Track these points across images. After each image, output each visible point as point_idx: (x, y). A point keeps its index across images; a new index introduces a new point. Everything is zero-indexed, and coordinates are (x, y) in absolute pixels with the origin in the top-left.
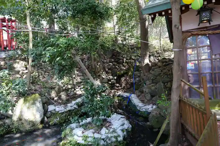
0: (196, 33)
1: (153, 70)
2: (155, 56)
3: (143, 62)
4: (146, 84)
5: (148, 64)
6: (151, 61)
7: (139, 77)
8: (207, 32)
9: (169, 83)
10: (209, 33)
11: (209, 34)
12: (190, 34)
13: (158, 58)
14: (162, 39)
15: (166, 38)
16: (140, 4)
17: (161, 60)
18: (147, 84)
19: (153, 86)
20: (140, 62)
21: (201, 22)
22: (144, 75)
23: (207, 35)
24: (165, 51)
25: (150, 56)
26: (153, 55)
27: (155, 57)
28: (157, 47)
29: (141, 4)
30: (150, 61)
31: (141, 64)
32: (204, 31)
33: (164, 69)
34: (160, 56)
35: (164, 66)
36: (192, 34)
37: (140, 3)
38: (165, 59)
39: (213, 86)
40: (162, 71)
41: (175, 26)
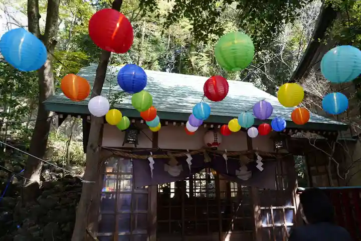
0: (119, 153)
1: (44, 197)
2: (53, 169)
3: (28, 181)
4: (21, 225)
5: (36, 184)
6: (44, 178)
7: (12, 208)
8: (131, 156)
9: (68, 224)
10: (134, 157)
11: (133, 159)
12: (111, 153)
13: (57, 175)
14: (72, 142)
15: (79, 140)
16: (47, 81)
17: (63, 179)
18: (24, 224)
19: (37, 230)
20: (20, 179)
21: (127, 141)
22: (24, 206)
23: (132, 160)
24: (73, 163)
25: (44, 169)
26: (49, 167)
27: (54, 171)
28: (60, 154)
29: (48, 83)
30: (42, 179)
31: (23, 182)
32: (129, 153)
33: (65, 196)
34: (62, 171)
35: (67, 190)
36: (114, 154)
37: (45, 79)
38: (70, 177)
39: (130, 233)
40: (60, 200)
41: (91, 146)
